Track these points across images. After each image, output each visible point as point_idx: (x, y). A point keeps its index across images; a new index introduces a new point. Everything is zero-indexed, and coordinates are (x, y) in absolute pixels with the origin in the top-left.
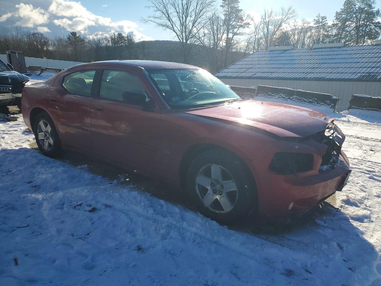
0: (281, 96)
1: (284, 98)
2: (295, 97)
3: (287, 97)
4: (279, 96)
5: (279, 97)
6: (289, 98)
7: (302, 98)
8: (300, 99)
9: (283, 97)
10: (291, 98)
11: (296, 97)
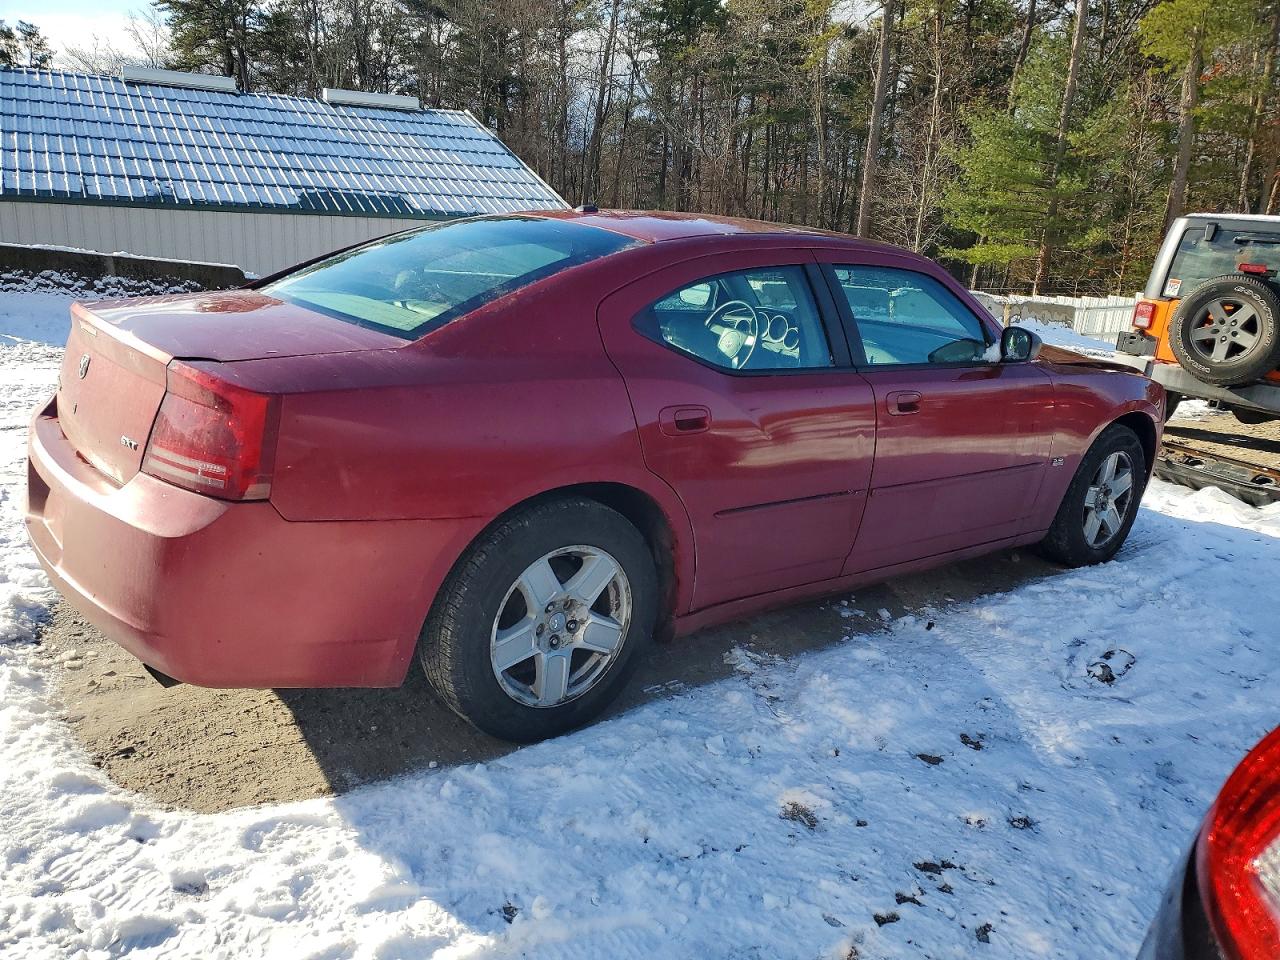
0: (48, 278)
1: (68, 287)
2: (114, 280)
3: (77, 284)
4: (42, 281)
5: (39, 285)
6: (90, 286)
7: (144, 283)
8: (134, 288)
9: (60, 285)
10: (99, 284)
11: (120, 282)
